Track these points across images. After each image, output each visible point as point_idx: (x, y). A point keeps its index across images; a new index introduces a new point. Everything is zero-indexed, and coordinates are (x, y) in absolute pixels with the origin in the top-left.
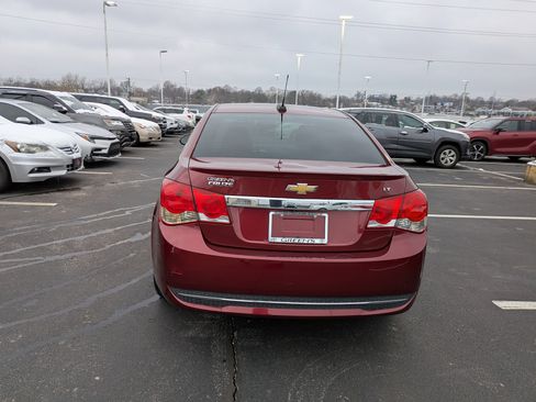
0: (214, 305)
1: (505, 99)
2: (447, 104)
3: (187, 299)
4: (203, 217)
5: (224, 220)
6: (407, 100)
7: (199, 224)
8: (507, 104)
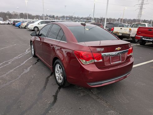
0: (100, 85)
1: (81, 17)
2: (68, 18)
3: (93, 85)
4: (96, 61)
5: (101, 60)
6: (57, 17)
7: (95, 63)
8: (81, 18)
